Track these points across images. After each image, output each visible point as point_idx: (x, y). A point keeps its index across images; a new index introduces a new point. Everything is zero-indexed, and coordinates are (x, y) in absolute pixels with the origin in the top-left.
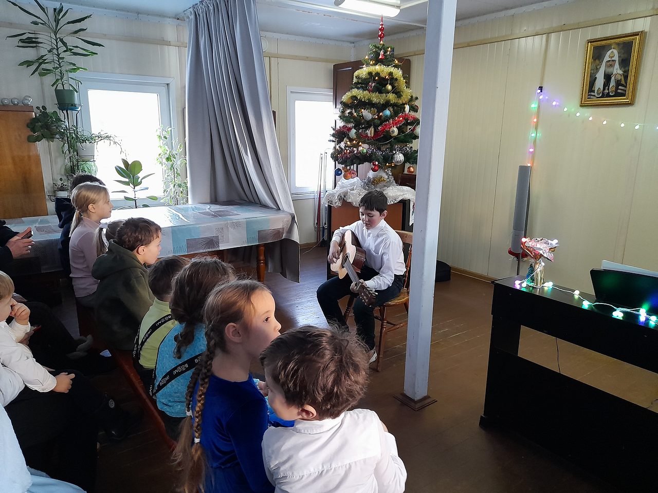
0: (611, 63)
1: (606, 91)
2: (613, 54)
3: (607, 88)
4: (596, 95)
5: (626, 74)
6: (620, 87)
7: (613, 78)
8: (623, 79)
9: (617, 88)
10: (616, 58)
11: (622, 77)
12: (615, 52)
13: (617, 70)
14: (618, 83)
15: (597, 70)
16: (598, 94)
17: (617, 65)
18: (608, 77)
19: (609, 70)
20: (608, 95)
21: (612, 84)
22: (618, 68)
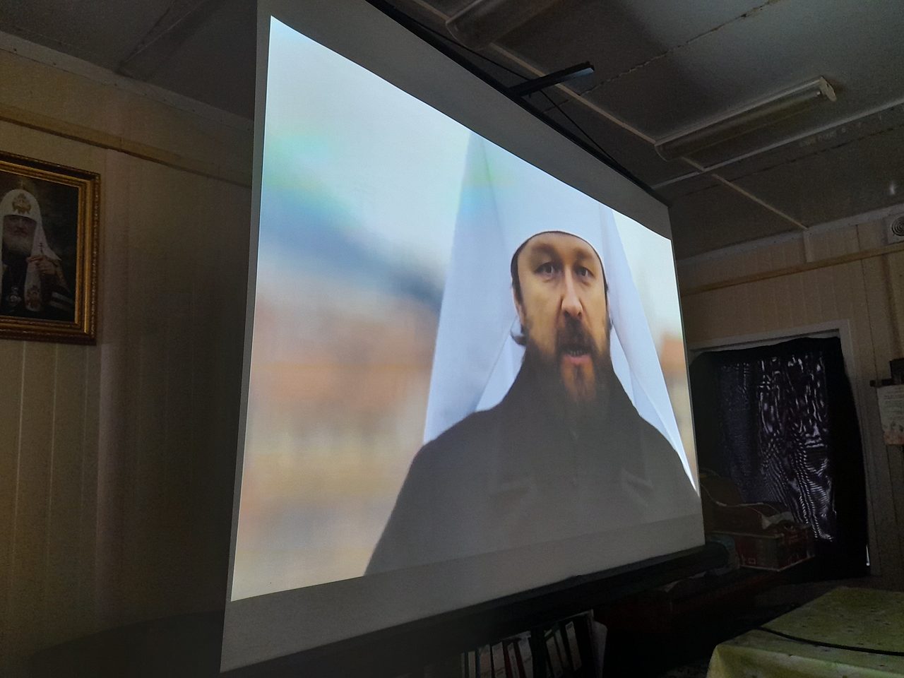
0: (20, 223)
1: (15, 298)
2: (24, 201)
3: (16, 288)
5: (67, 264)
6: (56, 295)
7: (31, 268)
8: (60, 275)
9: (46, 296)
10: (35, 213)
11: (59, 270)
12: (32, 199)
13: (40, 247)
14: (48, 283)
17: (40, 236)
18: (15, 262)
19: (21, 242)
20: (20, 311)
21: (31, 281)
22: (45, 244)
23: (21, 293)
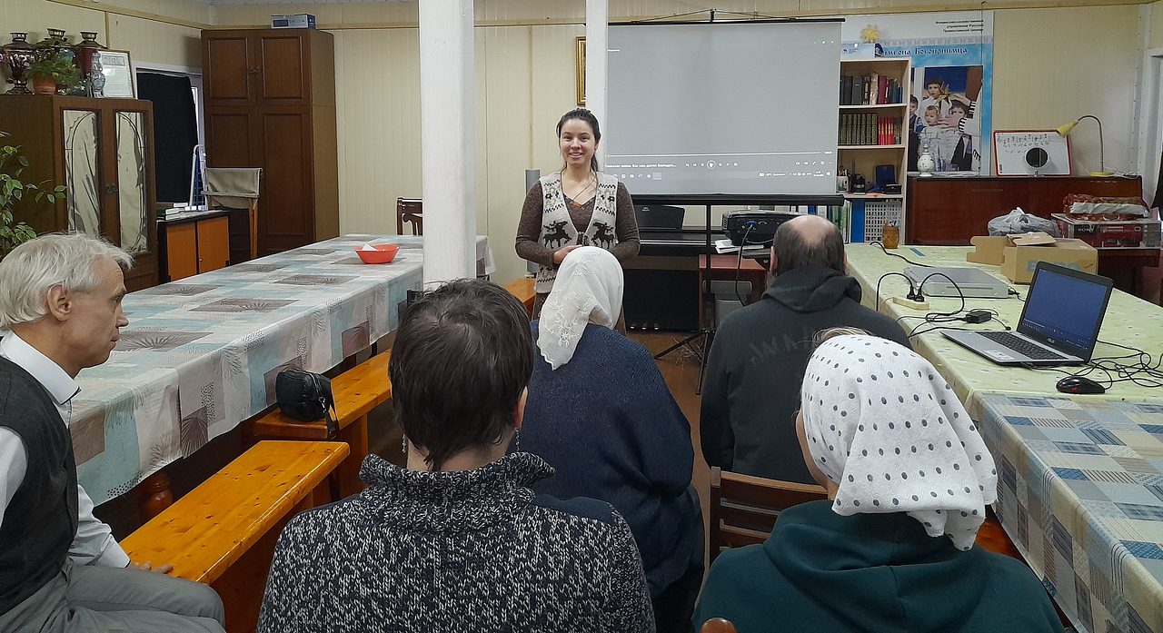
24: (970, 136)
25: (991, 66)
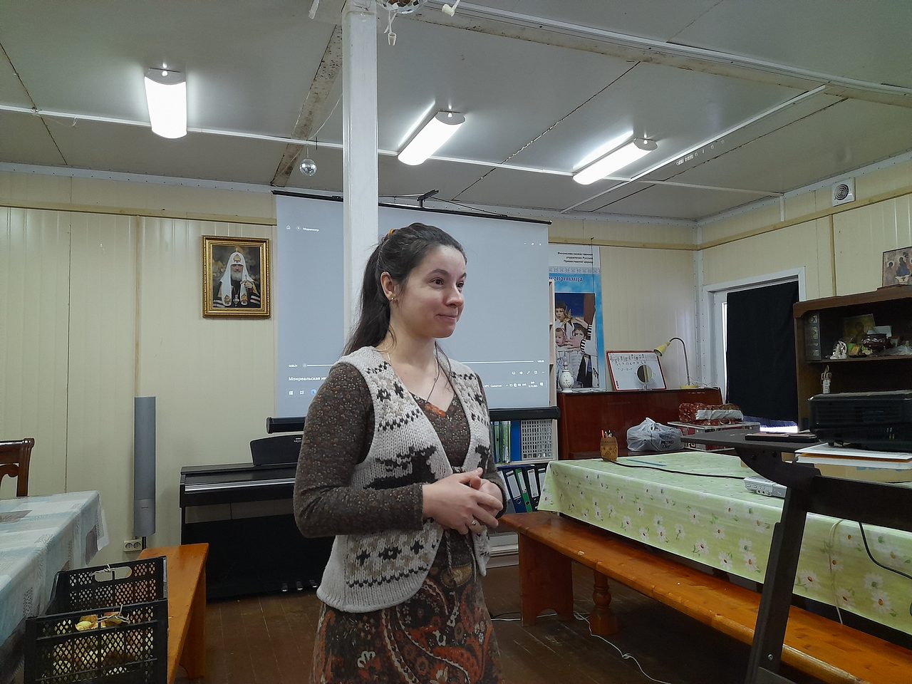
0: (237, 267)
1: (237, 300)
2: (238, 257)
3: (237, 296)
4: (224, 304)
5: (256, 282)
6: (252, 297)
7: (242, 286)
8: (254, 288)
9: (249, 298)
10: (243, 262)
11: (253, 285)
12: (241, 256)
13: (246, 277)
14: (250, 292)
15: (222, 273)
16: (227, 302)
17: (245, 272)
18: (236, 284)
19: (237, 276)
20: (239, 305)
21: (243, 292)
22: (248, 275)
23: (239, 298)
24: (590, 357)
25: (600, 294)
